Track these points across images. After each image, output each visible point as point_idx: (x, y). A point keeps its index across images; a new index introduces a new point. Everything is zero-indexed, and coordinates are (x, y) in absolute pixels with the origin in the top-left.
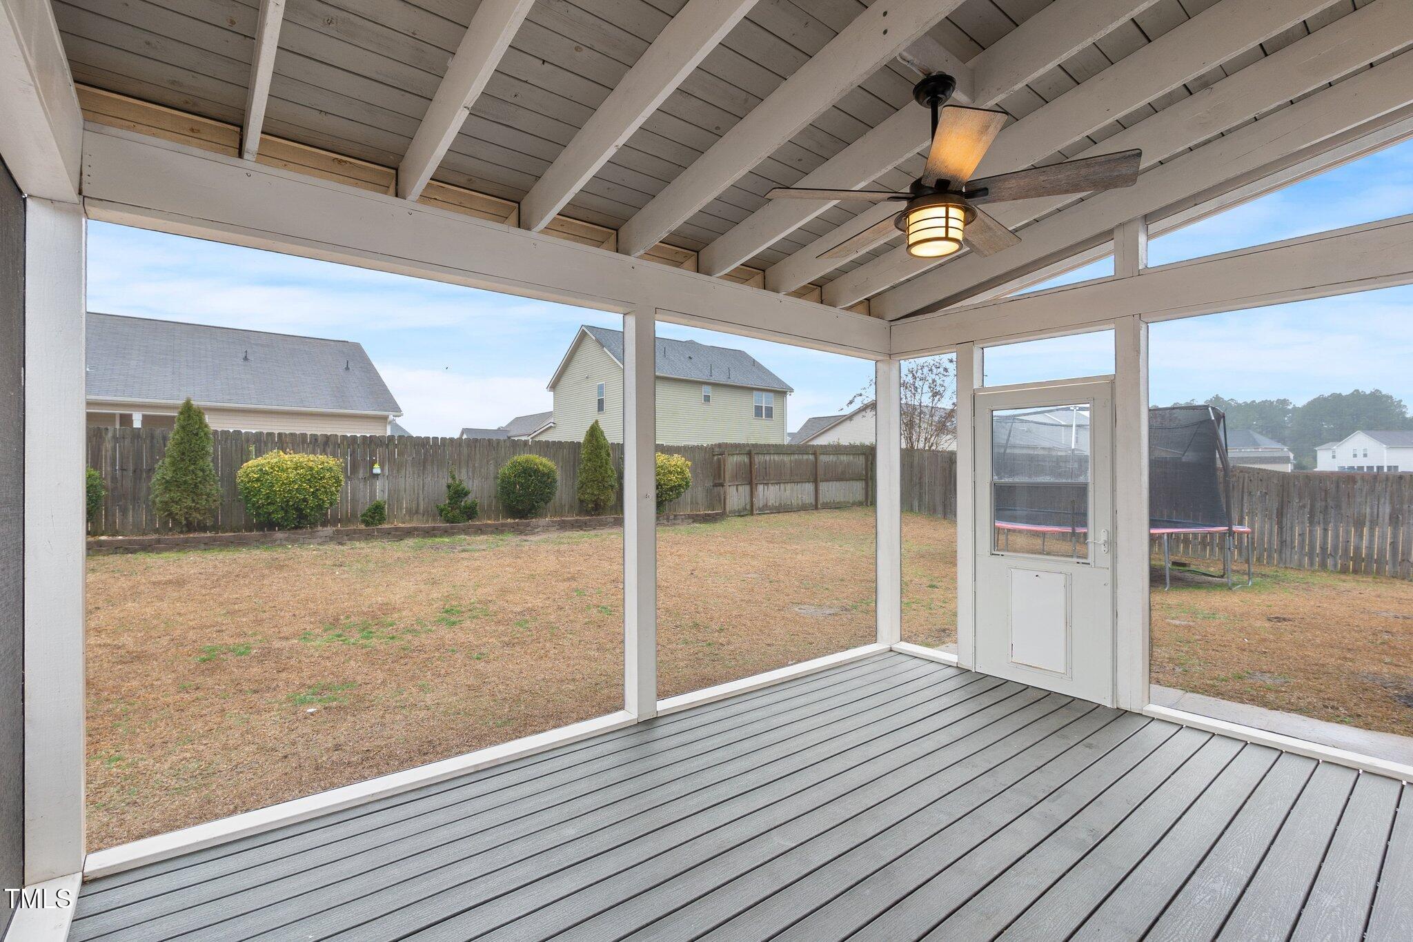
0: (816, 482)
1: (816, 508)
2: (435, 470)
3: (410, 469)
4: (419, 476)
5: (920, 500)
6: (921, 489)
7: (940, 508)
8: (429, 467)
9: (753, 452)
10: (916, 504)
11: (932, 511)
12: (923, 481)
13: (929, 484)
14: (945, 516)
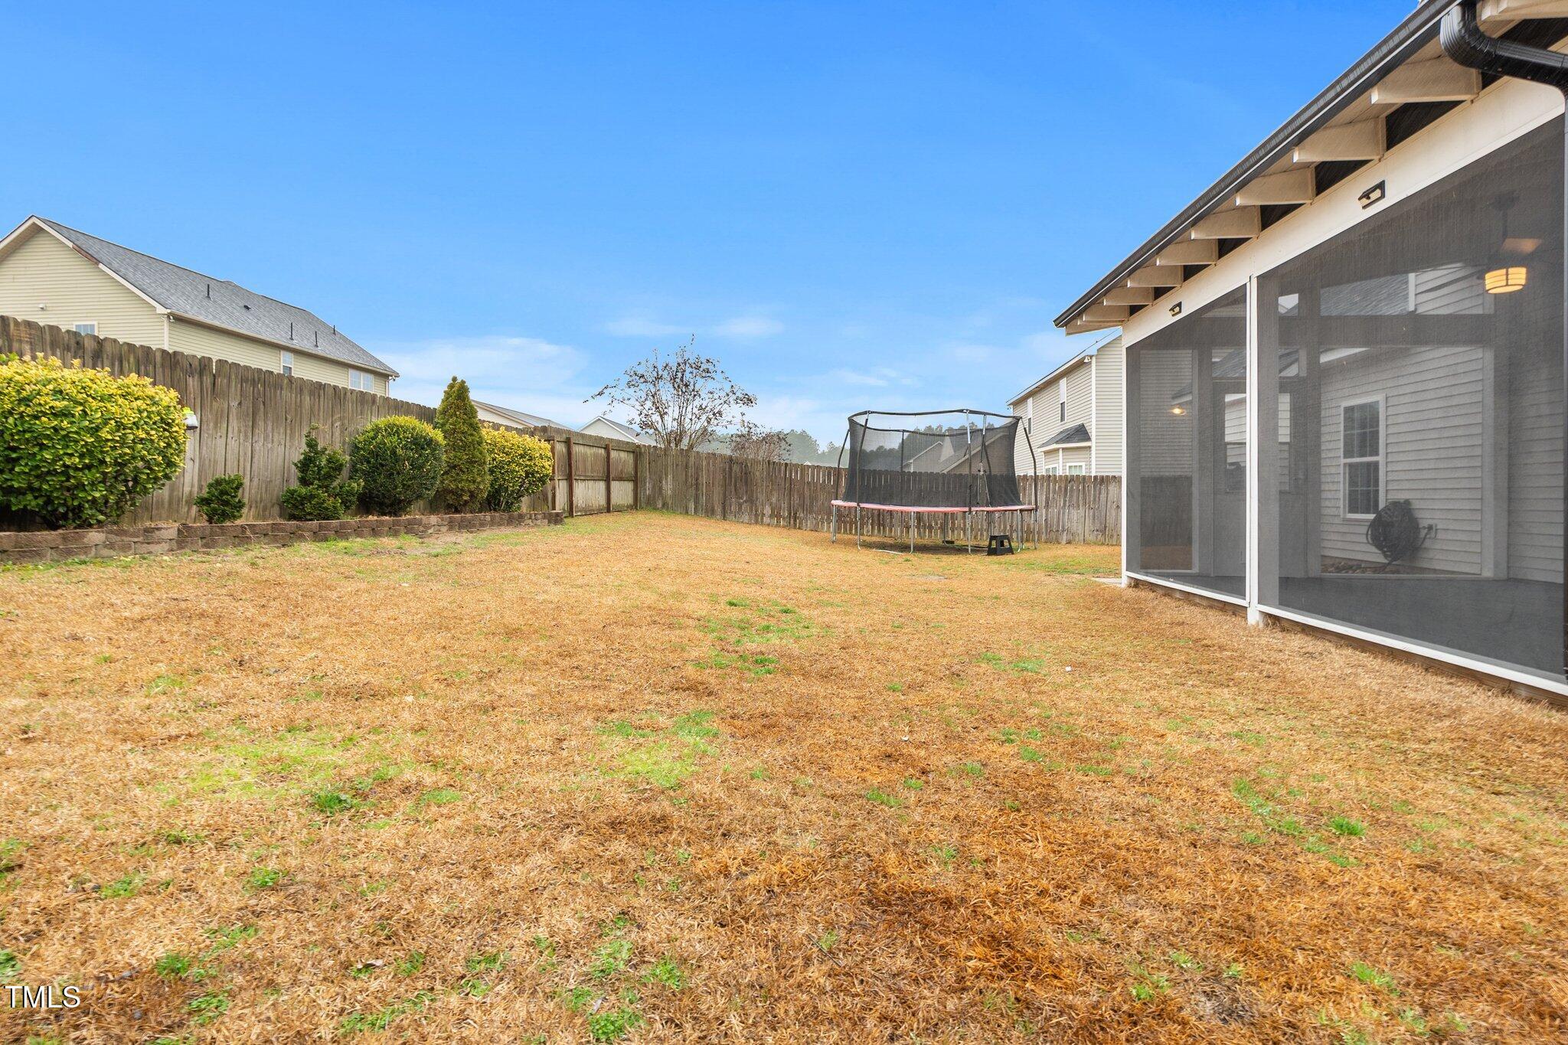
0: (608, 480)
1: (608, 511)
2: (270, 428)
3: (234, 424)
4: (246, 436)
5: (696, 503)
6: (697, 489)
7: (718, 510)
8: (261, 423)
9: (572, 441)
10: (692, 506)
11: (710, 512)
12: (700, 481)
13: (708, 484)
14: (724, 518)
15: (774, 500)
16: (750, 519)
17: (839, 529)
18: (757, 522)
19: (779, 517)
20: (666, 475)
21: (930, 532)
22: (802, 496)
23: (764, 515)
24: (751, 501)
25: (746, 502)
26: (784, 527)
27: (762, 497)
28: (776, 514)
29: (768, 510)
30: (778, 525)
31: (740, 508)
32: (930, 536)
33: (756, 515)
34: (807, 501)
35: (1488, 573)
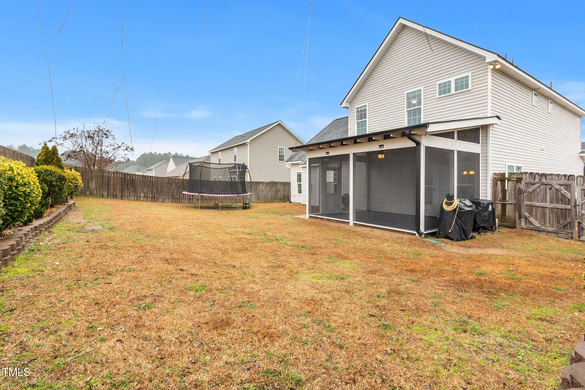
5: (108, 193)
7: (119, 195)
11: (115, 197)
12: (110, 183)
13: (114, 184)
14: (122, 198)
15: (145, 191)
16: (134, 198)
17: (173, 201)
18: (137, 200)
19: (147, 197)
20: (92, 180)
21: (206, 201)
22: (157, 189)
23: (140, 197)
24: (135, 191)
25: (132, 191)
26: (149, 201)
27: (139, 189)
28: (146, 197)
29: (142, 195)
30: (147, 201)
31: (130, 194)
32: (206, 202)
33: (137, 197)
34: (160, 191)
35: (365, 209)
